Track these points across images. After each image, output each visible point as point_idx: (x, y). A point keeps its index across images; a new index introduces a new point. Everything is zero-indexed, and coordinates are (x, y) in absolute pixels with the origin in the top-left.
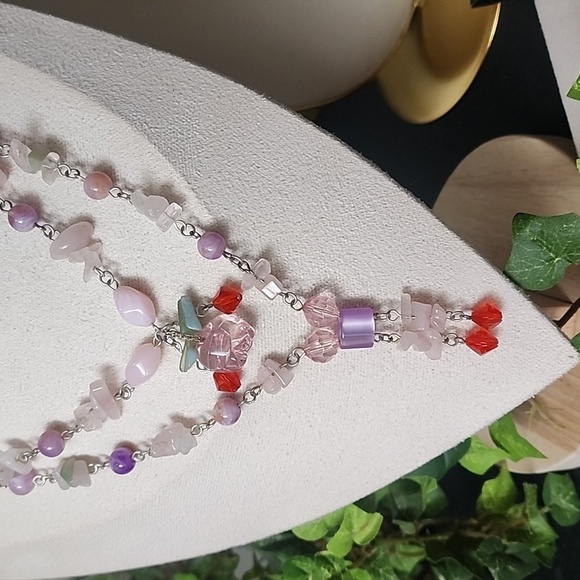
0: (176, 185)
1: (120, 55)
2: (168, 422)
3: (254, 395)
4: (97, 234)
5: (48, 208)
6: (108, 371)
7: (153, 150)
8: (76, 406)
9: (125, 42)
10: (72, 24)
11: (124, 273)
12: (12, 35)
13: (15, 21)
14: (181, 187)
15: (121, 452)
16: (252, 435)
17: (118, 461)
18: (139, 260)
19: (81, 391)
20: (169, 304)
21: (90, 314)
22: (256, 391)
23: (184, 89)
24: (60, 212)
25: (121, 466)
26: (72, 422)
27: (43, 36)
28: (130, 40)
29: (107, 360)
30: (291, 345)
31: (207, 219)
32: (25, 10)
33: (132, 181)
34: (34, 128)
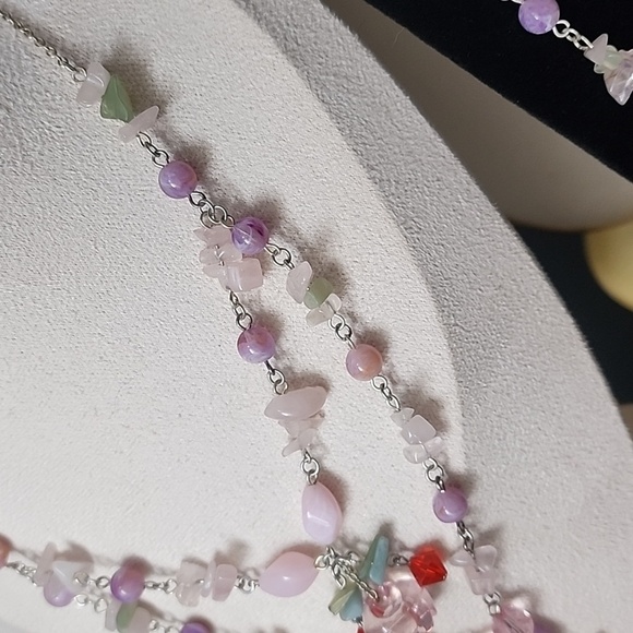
0: (447, 408)
1: (464, 204)
5: (287, 342)
6: (239, 548)
7: (446, 355)
9: (475, 189)
10: (427, 125)
11: (328, 464)
12: (354, 99)
13: (365, 78)
14: (452, 413)
18: (354, 461)
20: (361, 526)
21: (261, 484)
23: (512, 291)
24: (298, 356)
27: (389, 123)
28: (481, 189)
31: (458, 464)
32: (382, 70)
33: (400, 374)
34: (323, 240)
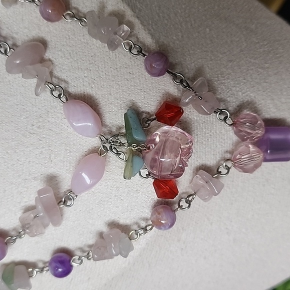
2: (105, 229)
3: (189, 202)
4: (48, 55)
6: (52, 181)
8: (19, 214)
14: (129, 14)
15: (61, 257)
16: (179, 241)
17: (58, 265)
19: (25, 200)
20: (115, 118)
21: (39, 127)
22: (190, 198)
24: (15, 35)
25: (60, 270)
26: (14, 229)
29: (52, 171)
30: (218, 159)
